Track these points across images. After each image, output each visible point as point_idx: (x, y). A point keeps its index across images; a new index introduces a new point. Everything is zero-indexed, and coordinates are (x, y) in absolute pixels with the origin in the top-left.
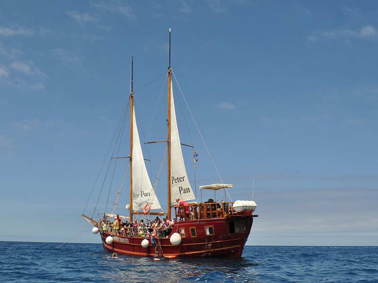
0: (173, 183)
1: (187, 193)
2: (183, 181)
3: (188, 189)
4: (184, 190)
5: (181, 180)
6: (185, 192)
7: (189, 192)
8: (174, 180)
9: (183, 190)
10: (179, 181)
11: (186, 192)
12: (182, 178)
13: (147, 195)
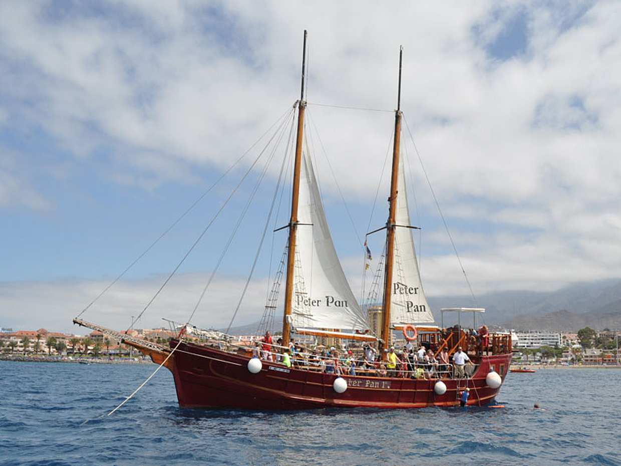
0: (395, 293)
1: (420, 312)
2: (416, 293)
3: (423, 307)
4: (416, 307)
5: (411, 291)
6: (416, 310)
7: (425, 311)
8: (399, 289)
9: (414, 307)
10: (408, 292)
11: (419, 310)
12: (414, 290)
13: (341, 305)
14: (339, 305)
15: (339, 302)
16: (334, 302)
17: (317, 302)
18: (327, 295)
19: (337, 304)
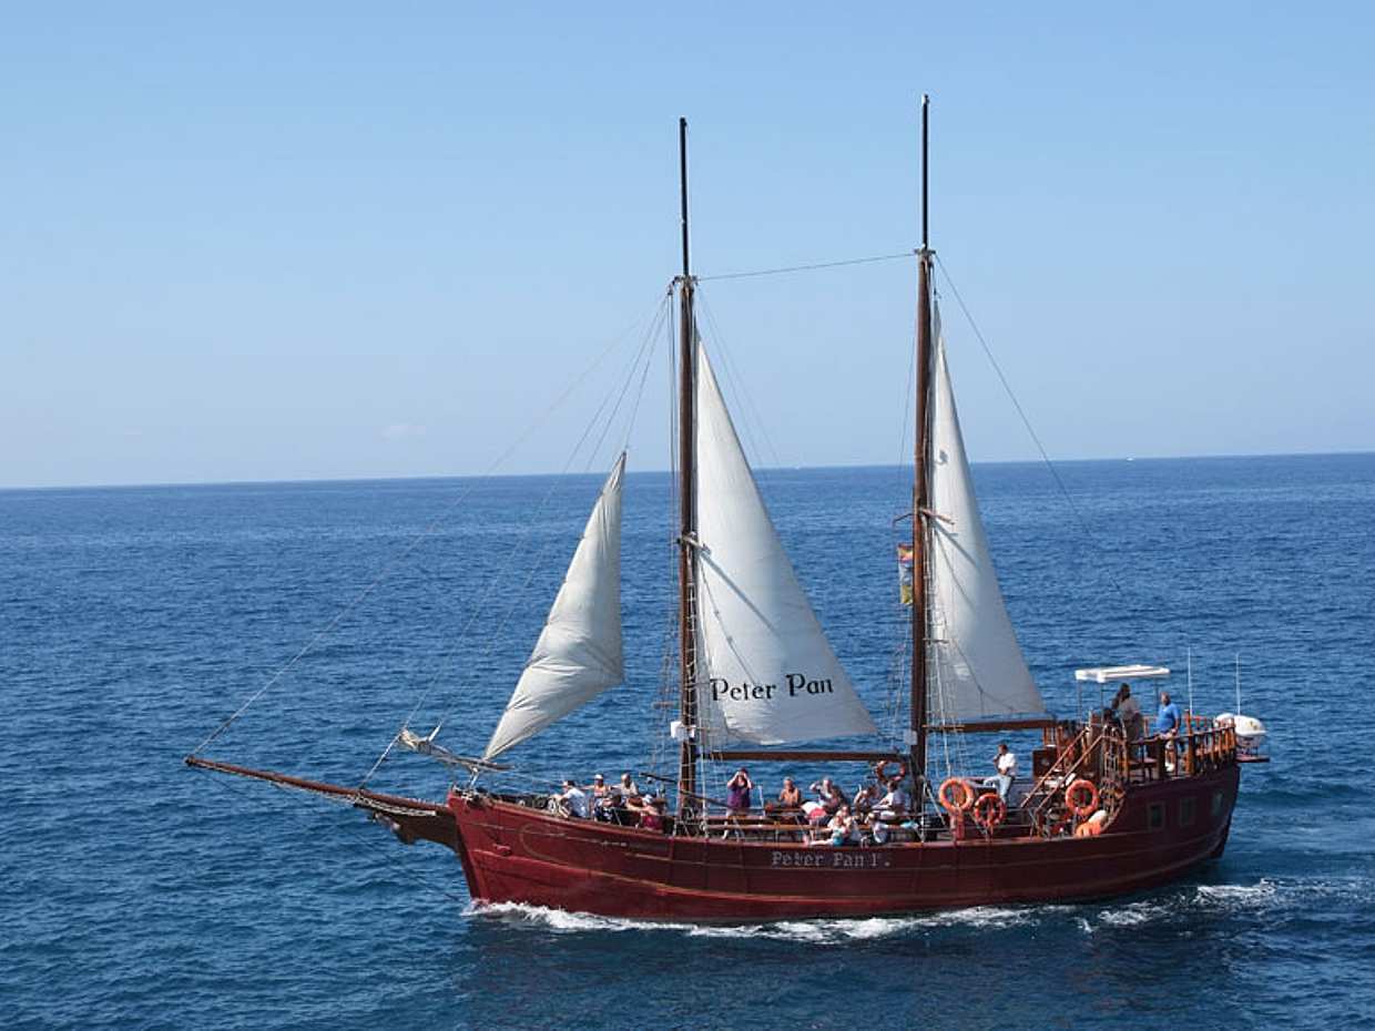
13: (820, 690)
14: (817, 691)
15: (816, 684)
16: (806, 685)
17: (765, 689)
18: (790, 673)
19: (813, 688)
